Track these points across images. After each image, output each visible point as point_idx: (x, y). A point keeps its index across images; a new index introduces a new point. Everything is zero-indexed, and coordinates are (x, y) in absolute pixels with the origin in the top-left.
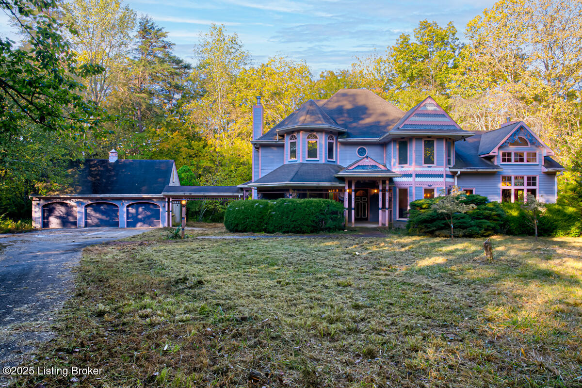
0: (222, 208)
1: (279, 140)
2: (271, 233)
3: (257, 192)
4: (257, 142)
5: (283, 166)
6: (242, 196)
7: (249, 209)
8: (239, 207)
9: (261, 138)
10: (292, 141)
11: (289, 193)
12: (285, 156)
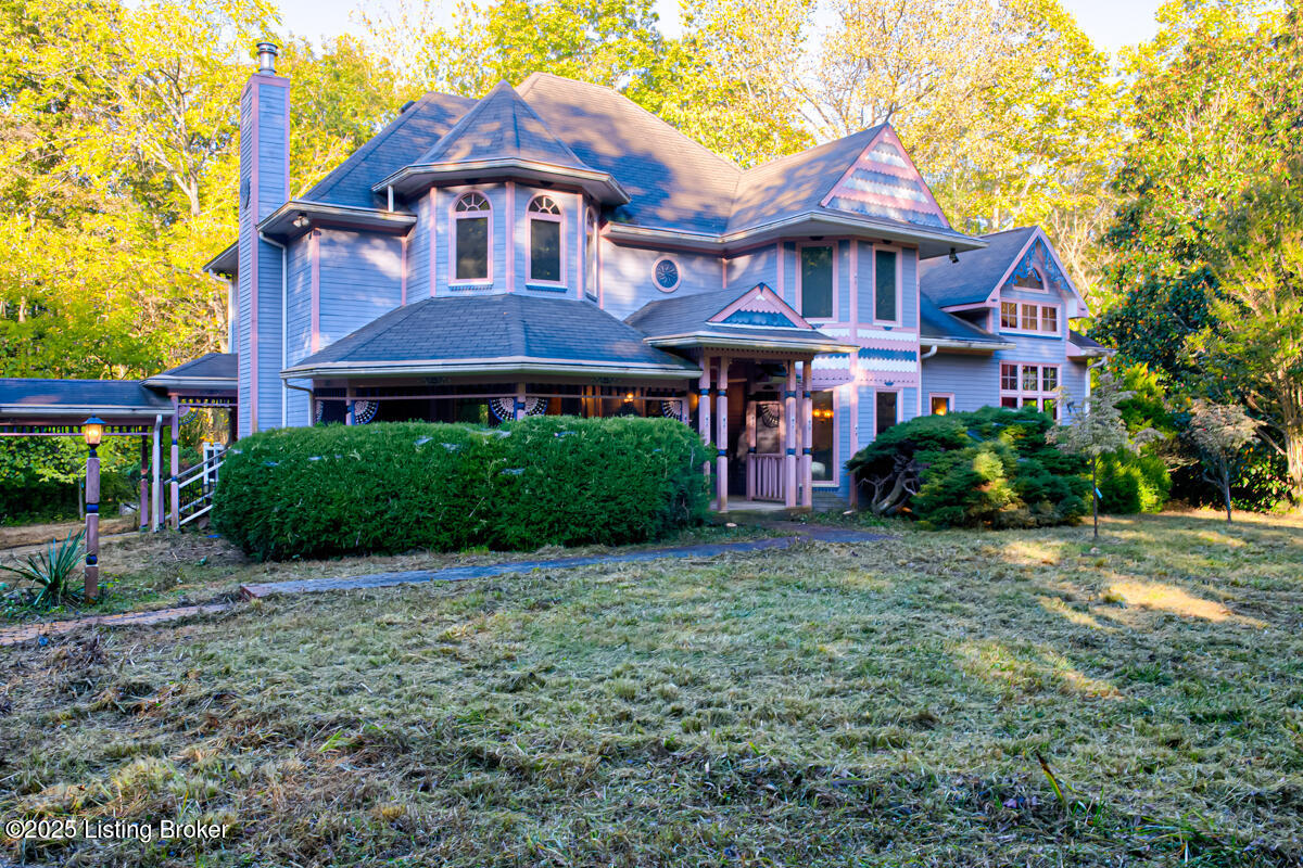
1: (395, 209)
2: (518, 550)
3: (307, 398)
4: (313, 209)
5: (432, 302)
6: (167, 419)
7: (389, 459)
8: (329, 453)
9: (319, 192)
10: (465, 215)
11: (515, 398)
12: (432, 267)
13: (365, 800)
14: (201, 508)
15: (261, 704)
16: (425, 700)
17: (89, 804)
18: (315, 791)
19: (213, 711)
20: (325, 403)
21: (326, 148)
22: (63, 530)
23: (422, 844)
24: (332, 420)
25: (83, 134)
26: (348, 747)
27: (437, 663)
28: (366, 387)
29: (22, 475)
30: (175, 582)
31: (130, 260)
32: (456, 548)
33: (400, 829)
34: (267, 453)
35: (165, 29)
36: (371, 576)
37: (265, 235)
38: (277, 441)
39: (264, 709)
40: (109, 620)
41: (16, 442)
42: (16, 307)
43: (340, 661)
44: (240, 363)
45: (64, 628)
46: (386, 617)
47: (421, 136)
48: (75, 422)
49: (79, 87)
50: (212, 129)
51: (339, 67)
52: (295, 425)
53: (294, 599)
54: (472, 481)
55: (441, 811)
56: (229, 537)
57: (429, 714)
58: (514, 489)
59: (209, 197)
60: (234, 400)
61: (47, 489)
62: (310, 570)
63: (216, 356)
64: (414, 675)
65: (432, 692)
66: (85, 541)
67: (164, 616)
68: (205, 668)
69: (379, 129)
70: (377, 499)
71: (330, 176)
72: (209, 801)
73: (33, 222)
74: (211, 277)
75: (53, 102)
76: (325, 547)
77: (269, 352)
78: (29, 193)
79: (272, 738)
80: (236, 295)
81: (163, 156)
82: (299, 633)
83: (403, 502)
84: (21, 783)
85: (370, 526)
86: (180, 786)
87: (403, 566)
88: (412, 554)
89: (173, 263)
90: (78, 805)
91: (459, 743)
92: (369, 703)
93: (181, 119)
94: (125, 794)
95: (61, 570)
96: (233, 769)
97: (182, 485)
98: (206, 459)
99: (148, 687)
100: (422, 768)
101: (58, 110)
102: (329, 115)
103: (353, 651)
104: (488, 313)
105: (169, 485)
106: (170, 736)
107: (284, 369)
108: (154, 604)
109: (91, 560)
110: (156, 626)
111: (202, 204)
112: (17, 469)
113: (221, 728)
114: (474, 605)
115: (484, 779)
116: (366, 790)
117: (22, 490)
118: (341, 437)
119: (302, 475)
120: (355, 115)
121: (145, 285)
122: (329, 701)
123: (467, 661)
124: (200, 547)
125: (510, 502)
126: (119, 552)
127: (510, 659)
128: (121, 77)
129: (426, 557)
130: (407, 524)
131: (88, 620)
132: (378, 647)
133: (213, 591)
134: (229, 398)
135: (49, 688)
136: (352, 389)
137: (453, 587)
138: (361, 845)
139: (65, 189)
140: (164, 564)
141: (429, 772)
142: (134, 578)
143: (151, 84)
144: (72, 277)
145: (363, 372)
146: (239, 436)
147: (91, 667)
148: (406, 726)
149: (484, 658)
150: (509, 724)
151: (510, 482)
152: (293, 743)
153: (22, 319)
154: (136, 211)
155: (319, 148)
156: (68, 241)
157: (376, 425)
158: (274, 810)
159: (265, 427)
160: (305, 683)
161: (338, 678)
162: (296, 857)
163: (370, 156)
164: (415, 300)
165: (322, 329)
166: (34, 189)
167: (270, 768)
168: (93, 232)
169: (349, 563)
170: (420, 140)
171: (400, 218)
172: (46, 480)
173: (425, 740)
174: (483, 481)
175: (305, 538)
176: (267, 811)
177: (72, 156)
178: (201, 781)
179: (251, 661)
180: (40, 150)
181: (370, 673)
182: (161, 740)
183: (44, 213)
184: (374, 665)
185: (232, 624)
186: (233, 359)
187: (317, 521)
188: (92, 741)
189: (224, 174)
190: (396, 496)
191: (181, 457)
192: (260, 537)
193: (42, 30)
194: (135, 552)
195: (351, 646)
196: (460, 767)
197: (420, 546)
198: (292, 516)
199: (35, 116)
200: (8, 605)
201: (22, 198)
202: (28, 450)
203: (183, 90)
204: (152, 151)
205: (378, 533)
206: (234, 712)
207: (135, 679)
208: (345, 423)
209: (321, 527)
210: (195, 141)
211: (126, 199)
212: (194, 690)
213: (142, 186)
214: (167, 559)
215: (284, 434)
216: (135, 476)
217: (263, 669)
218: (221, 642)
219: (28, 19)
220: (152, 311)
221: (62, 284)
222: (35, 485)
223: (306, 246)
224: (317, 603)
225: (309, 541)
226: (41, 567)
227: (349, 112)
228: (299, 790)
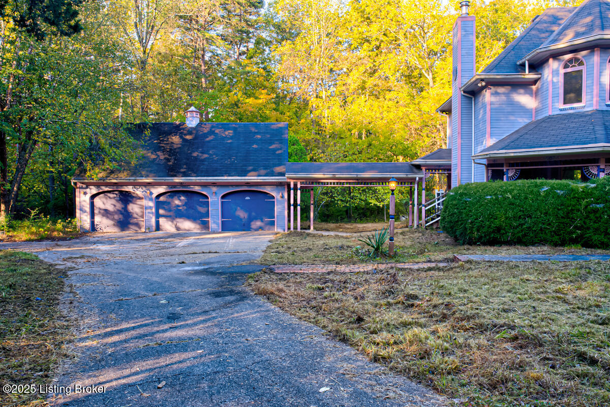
0: (342, 200)
1: (529, 72)
2: (599, 248)
3: (484, 168)
4: (487, 77)
5: (550, 117)
6: (421, 179)
7: (526, 198)
8: (495, 194)
9: (489, 69)
10: (569, 70)
11: (598, 166)
12: (550, 100)
13: (521, 367)
14: (434, 219)
15: (467, 311)
16: (550, 321)
17: (395, 343)
18: (494, 357)
19: (445, 311)
20: (493, 171)
21: (491, 47)
22: (379, 226)
23: (554, 397)
24: (497, 179)
25: (386, 58)
26: (510, 339)
27: (555, 303)
28: (513, 162)
29: (363, 203)
30: (424, 251)
31: (405, 110)
32: (563, 243)
33: (540, 385)
34: (466, 194)
35: (418, 6)
36: (517, 256)
37: (464, 92)
38: (470, 189)
39: (468, 314)
40: (400, 265)
41: (362, 189)
42: (362, 134)
43: (503, 295)
44: (453, 153)
45: (382, 267)
46: (526, 276)
47: (544, 33)
48: (385, 180)
49: (384, 38)
50: (438, 47)
51: (497, 6)
52: (478, 181)
53: (479, 263)
54: (572, 210)
55: (563, 381)
56: (448, 232)
57: (553, 329)
58: (598, 215)
59: (437, 79)
60: (450, 170)
61: (372, 208)
62: (486, 250)
63: (440, 150)
64: (543, 307)
65: (553, 317)
66: (389, 231)
67: (421, 266)
68: (440, 291)
69: (518, 34)
70: (520, 217)
71: (495, 60)
72: (445, 351)
73: (367, 98)
74: (439, 115)
75: (375, 47)
76: (493, 240)
77: (466, 147)
78: (366, 86)
79: (472, 328)
80: (451, 122)
81: (417, 63)
82: (482, 280)
83: (533, 220)
84: (369, 329)
85: (516, 231)
86: (432, 343)
87: (533, 252)
88: (538, 246)
89: (422, 109)
90: (392, 343)
91: (572, 347)
92: (520, 318)
93: (425, 45)
94: (410, 342)
95: (380, 243)
96: (455, 339)
97: (427, 208)
98: (436, 197)
99: (416, 296)
100: (551, 356)
101: (377, 50)
102: (492, 31)
103: (509, 291)
104: (583, 121)
105: (421, 209)
106: (427, 319)
107: (473, 155)
108: (417, 260)
109: (391, 239)
110: (418, 270)
111: (434, 82)
112: (362, 200)
113: (448, 319)
114: (574, 275)
115: (589, 370)
116: (521, 362)
117: (363, 209)
118: (501, 187)
119: (482, 205)
120: (506, 28)
121: (411, 121)
122: (499, 314)
123: (572, 304)
124: (434, 236)
125: (595, 222)
126: (401, 237)
127: (598, 306)
128: (401, 31)
129: (545, 248)
130: (535, 231)
131: (391, 264)
132: (522, 291)
133: (441, 256)
134: (447, 169)
135: (378, 291)
136: (506, 163)
137: (561, 264)
138: (520, 389)
139: (379, 82)
140: (420, 243)
141: (555, 359)
142: (407, 248)
143: (412, 31)
144: (382, 119)
145: (512, 155)
146: (453, 186)
147: (393, 285)
148: (541, 333)
149: (582, 304)
150: (602, 342)
151: (595, 211)
152: (481, 331)
153: (363, 138)
154: (406, 88)
155: (488, 48)
156: (381, 104)
157: (520, 181)
158: (475, 362)
159: (464, 182)
160: (486, 304)
161: (502, 304)
162: (487, 387)
163: (515, 47)
164: (540, 118)
165: (491, 135)
166: (368, 84)
167: (472, 342)
168: (390, 100)
169: (505, 249)
170: (543, 35)
171: (533, 76)
172: (372, 205)
173: (551, 342)
174: (578, 210)
175: (483, 235)
176: (471, 362)
177: (382, 68)
178: (442, 342)
179: (460, 290)
180: (370, 67)
181: (518, 303)
182: (423, 320)
183: (371, 94)
184: (521, 300)
185: (451, 272)
186: (449, 151)
187: (489, 227)
188: (395, 316)
189: (444, 67)
190: (530, 216)
191: (427, 196)
192: (462, 233)
193: (371, 18)
194: (407, 237)
195: (508, 289)
196: (573, 360)
197: (542, 242)
198: (477, 224)
199: (368, 54)
200: (361, 255)
201: (363, 88)
202: (366, 192)
203: (426, 32)
204: (413, 61)
205: (520, 234)
206: (454, 313)
207: (411, 292)
208: (503, 180)
209: (491, 230)
210: (432, 53)
211: (402, 83)
212: (436, 300)
213: (409, 77)
214: (421, 241)
215: (474, 185)
216: (407, 204)
217: (466, 295)
218: (446, 280)
219: (366, 14)
220: (413, 132)
221: (378, 123)
222: (368, 207)
223: (484, 96)
224: (490, 266)
225: (485, 236)
226: (373, 241)
227: (503, 27)
228: (486, 355)
